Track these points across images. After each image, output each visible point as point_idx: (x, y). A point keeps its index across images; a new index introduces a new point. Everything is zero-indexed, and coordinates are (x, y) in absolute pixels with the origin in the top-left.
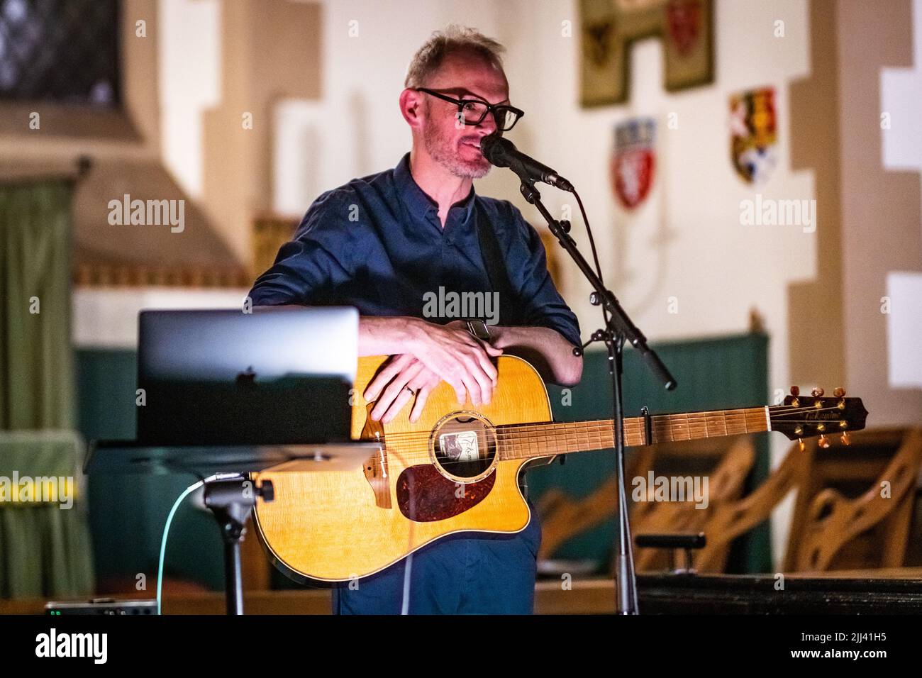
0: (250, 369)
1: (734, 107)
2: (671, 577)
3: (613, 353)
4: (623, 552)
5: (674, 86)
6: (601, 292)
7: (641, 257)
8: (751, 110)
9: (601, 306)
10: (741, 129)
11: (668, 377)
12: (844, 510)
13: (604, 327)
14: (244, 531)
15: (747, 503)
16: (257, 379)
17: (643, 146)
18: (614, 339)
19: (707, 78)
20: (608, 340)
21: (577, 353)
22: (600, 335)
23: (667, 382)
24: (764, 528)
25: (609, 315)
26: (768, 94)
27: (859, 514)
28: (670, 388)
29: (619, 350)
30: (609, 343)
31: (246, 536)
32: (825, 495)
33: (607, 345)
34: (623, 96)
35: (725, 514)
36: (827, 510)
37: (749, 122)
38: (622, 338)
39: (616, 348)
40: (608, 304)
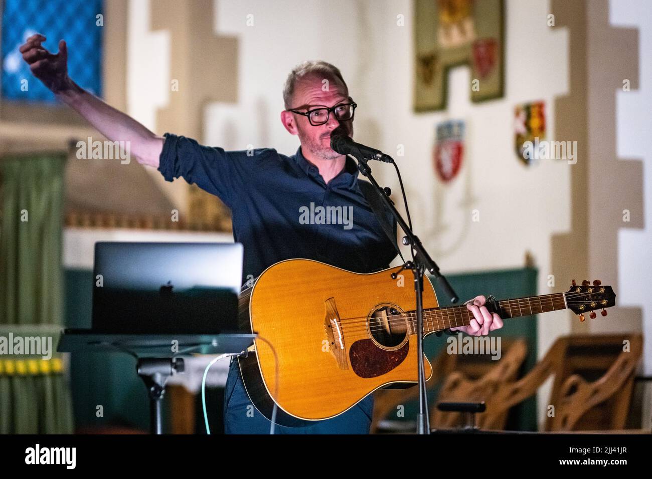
0: (169, 283)
1: (517, 114)
2: (462, 431)
3: (418, 277)
4: (421, 412)
5: (478, 99)
6: (410, 237)
7: (452, 215)
8: (529, 116)
9: (410, 246)
10: (522, 129)
11: (453, 294)
12: (586, 389)
13: (412, 260)
14: (163, 392)
15: (520, 384)
16: (174, 290)
17: (456, 139)
18: (418, 268)
19: (500, 94)
20: (414, 269)
21: (394, 277)
22: (409, 265)
23: (452, 298)
24: (532, 400)
25: (415, 252)
26: (540, 106)
27: (596, 392)
28: (454, 302)
29: (421, 275)
30: (415, 271)
31: (164, 395)
32: (573, 379)
33: (413, 272)
34: (443, 105)
35: (505, 391)
36: (573, 389)
37: (527, 124)
38: (423, 267)
39: (419, 274)
40: (414, 244)
